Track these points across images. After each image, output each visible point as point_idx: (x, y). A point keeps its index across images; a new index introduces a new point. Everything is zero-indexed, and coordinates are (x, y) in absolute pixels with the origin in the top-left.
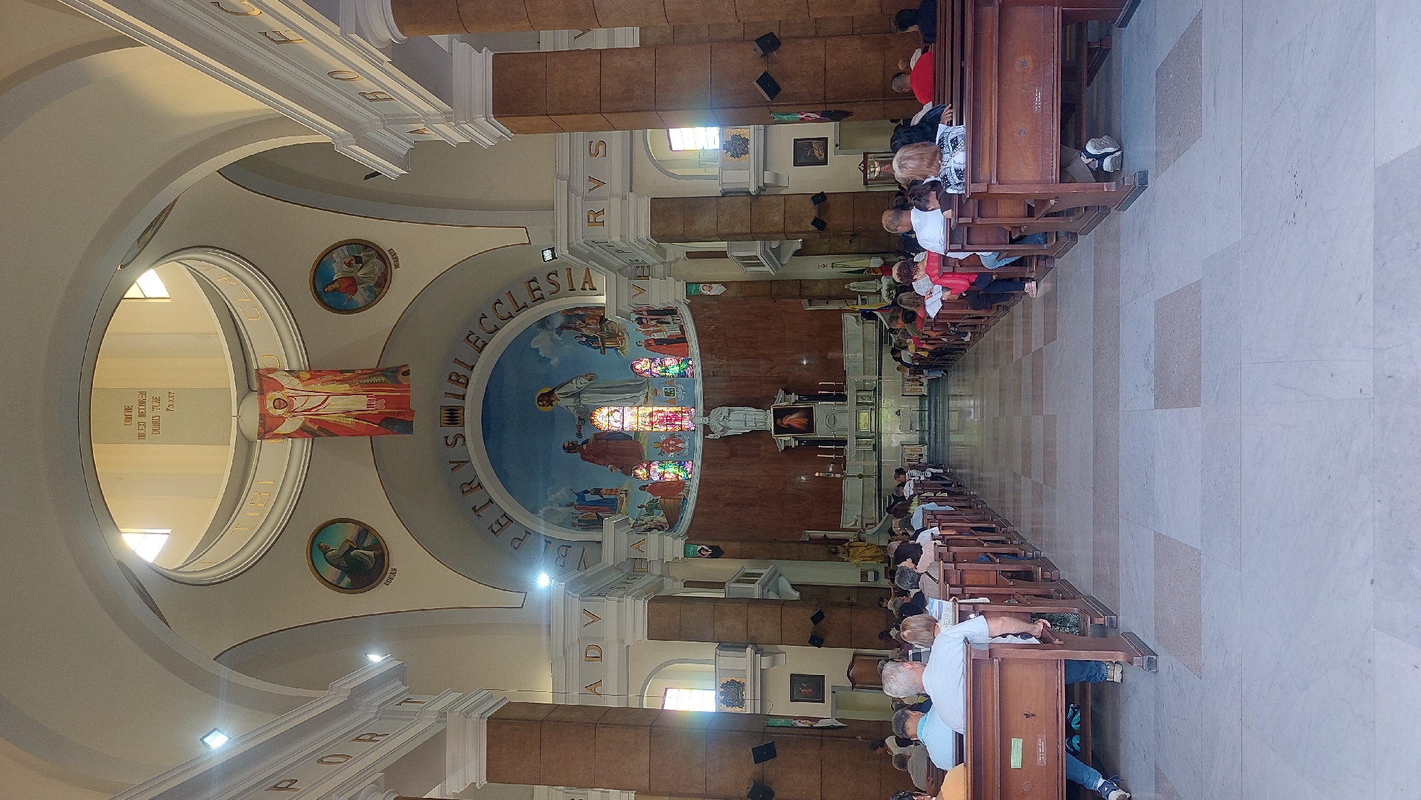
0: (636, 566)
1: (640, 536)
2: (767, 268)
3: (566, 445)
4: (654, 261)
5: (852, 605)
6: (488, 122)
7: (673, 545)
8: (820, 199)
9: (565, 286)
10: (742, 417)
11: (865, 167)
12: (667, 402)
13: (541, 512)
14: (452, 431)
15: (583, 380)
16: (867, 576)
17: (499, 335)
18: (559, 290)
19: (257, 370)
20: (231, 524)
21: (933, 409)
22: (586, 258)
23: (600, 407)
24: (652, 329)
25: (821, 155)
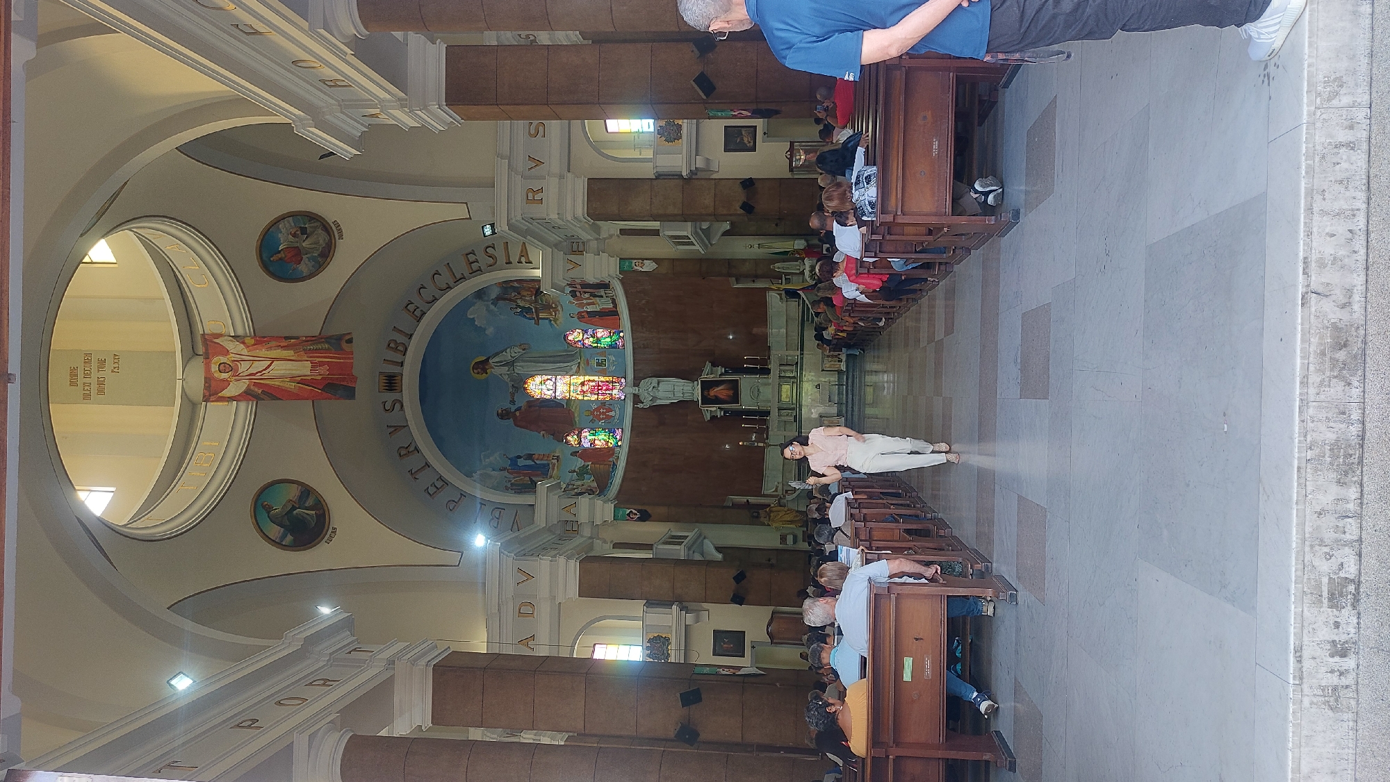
0: (569, 528)
1: (570, 499)
2: (697, 247)
3: (500, 411)
4: (589, 237)
5: (772, 566)
6: (442, 110)
7: (604, 509)
8: (748, 184)
9: (502, 260)
10: (670, 388)
11: (791, 155)
12: (598, 372)
13: (476, 476)
14: (390, 397)
15: (517, 349)
16: (786, 540)
17: (438, 305)
18: (496, 263)
19: (203, 335)
20: (177, 483)
21: (850, 383)
22: (525, 233)
23: (532, 376)
24: (585, 302)
25: (749, 142)
